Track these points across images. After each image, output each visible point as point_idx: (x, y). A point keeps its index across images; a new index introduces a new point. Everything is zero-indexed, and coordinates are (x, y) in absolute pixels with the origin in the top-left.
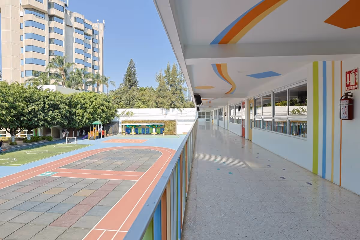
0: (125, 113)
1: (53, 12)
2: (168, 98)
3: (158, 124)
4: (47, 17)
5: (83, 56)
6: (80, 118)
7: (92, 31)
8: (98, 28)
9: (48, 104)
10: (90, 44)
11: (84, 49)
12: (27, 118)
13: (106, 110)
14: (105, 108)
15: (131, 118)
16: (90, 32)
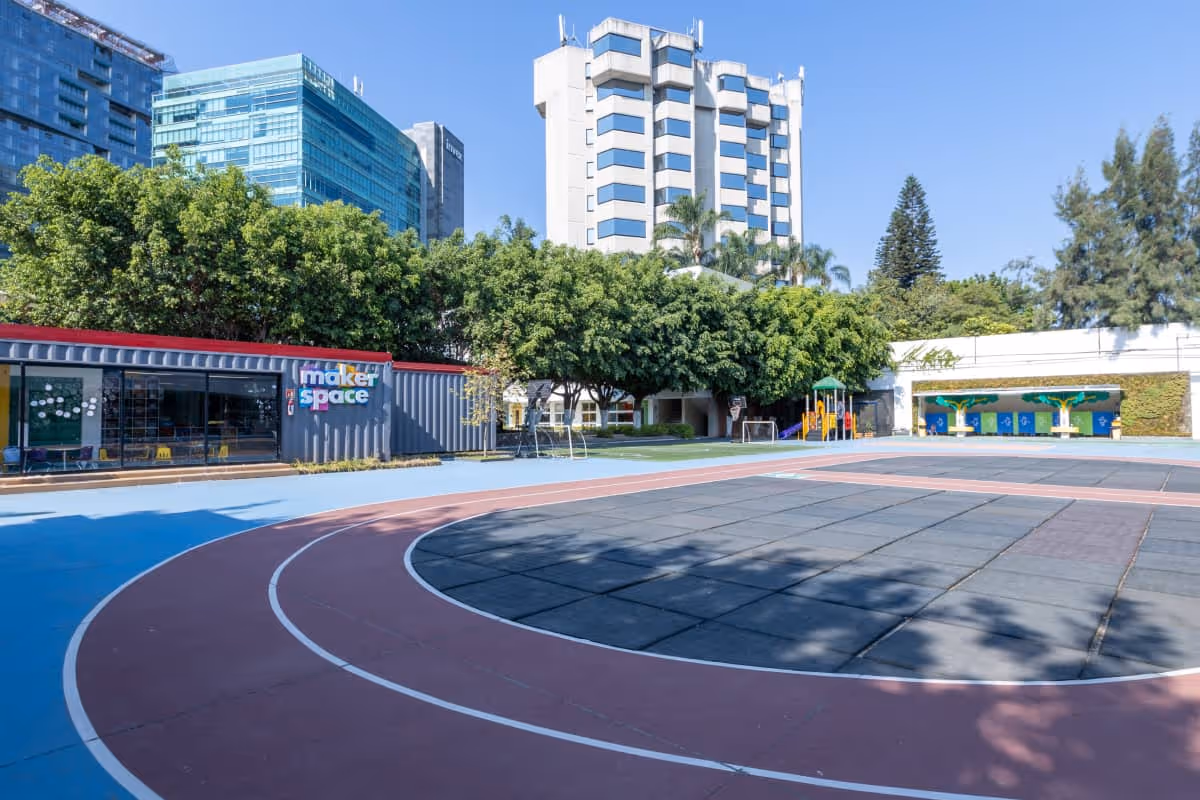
0: (921, 357)
1: (667, 73)
2: (1132, 277)
3: (1087, 388)
4: (649, 92)
5: (744, 194)
6: (779, 363)
7: (767, 109)
8: (785, 96)
9: (699, 312)
10: (762, 153)
11: (745, 173)
12: (651, 349)
13: (857, 340)
14: (855, 333)
15: (946, 375)
16: (761, 114)
